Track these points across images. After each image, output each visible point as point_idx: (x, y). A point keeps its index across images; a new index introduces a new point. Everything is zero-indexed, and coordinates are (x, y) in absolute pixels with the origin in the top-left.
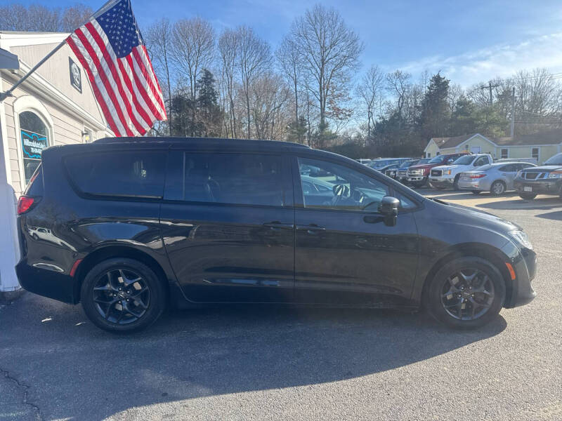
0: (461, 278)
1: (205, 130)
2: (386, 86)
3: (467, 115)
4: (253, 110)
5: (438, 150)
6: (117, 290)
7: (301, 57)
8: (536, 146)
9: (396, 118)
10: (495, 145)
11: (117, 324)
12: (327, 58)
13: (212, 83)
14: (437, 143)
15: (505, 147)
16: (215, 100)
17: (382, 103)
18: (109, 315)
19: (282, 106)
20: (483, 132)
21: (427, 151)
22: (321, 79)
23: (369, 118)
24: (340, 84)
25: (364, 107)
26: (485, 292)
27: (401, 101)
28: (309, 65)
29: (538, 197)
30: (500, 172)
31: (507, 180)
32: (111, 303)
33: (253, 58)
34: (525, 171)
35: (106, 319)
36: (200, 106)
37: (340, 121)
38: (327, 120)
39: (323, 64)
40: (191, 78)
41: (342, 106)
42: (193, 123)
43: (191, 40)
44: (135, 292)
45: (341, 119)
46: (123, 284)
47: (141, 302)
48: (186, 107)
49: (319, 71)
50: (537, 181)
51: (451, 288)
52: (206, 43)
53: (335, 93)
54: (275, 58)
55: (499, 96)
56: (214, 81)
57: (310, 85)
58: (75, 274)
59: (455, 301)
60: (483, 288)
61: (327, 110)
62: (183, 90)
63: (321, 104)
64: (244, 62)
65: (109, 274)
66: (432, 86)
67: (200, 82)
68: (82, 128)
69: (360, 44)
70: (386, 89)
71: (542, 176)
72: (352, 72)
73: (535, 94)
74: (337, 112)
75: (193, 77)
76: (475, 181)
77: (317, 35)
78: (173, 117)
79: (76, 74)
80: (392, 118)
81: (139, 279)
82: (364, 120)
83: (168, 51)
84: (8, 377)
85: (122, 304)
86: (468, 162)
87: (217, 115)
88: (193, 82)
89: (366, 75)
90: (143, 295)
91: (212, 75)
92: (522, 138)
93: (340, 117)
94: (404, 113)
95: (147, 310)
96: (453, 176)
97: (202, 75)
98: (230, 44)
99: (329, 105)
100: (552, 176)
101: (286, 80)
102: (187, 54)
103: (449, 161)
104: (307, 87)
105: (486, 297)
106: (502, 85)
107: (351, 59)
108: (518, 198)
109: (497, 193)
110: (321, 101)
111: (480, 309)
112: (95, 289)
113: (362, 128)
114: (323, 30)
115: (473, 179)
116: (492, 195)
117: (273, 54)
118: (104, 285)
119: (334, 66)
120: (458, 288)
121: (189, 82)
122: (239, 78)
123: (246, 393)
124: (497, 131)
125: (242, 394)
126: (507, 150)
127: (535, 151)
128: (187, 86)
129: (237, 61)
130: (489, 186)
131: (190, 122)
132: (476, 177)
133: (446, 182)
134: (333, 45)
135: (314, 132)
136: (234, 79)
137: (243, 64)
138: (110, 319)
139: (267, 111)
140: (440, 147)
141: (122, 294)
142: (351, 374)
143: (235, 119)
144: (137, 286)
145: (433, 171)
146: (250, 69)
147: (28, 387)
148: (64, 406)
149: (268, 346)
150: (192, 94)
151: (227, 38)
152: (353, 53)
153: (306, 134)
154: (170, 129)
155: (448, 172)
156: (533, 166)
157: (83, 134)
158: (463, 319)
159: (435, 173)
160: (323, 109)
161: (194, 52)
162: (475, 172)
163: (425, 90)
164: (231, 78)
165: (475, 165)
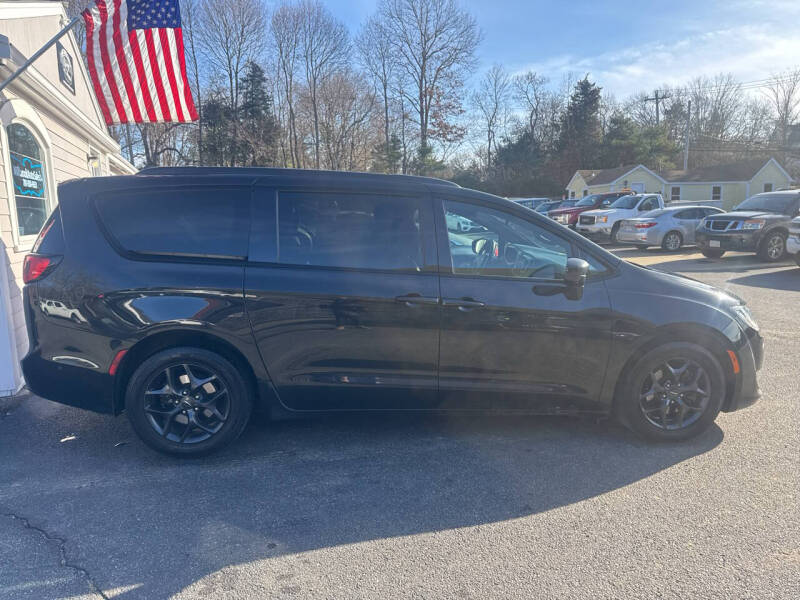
0: (666, 372)
1: (253, 152)
2: (514, 94)
3: (624, 138)
4: (323, 124)
5: (586, 187)
6: (181, 395)
7: (393, 49)
8: (717, 184)
9: (527, 140)
10: (665, 182)
11: (181, 443)
12: (431, 52)
13: (263, 83)
14: (584, 177)
15: (676, 185)
16: (266, 109)
17: (508, 119)
18: (168, 431)
19: (366, 120)
20: (646, 163)
21: (570, 188)
22: (421, 81)
23: (490, 140)
24: (448, 90)
25: (483, 123)
26: (699, 390)
27: (534, 117)
28: (404, 60)
29: (727, 254)
30: (674, 219)
31: (685, 232)
32: (171, 413)
33: (323, 48)
34: (712, 218)
35: (165, 436)
36: (245, 116)
37: (448, 143)
38: (430, 142)
39: (425, 60)
40: (231, 75)
41: (451, 120)
42: (234, 143)
43: (229, 16)
44: (207, 397)
45: (450, 141)
46: (188, 386)
47: (217, 412)
48: (223, 117)
49: (419, 70)
50: (728, 232)
51: (654, 385)
52: (253, 23)
53: (442, 103)
54: (355, 48)
55: (666, 112)
56: (264, 80)
57: (405, 90)
58: (117, 373)
59: (657, 403)
60: (695, 385)
61: (429, 127)
62: (219, 93)
63: (422, 118)
64: (310, 53)
65: (167, 371)
66: (577, 95)
67: (244, 81)
68: (87, 149)
69: (478, 32)
70: (514, 98)
71: (734, 226)
72: (465, 73)
73: (715, 110)
74: (445, 130)
75: (234, 74)
76: (642, 231)
77: (416, 16)
78: (205, 133)
79: (67, 65)
80: (521, 141)
81: (213, 378)
82: (482, 142)
83: (194, 34)
84: (29, 526)
85: (187, 415)
86: (631, 205)
87: (269, 131)
88: (234, 81)
89: (485, 77)
90: (219, 401)
91: (262, 72)
92: (700, 172)
93: (449, 137)
94: (537, 133)
95: (225, 422)
96: (609, 225)
97: (248, 71)
98: (289, 26)
99: (433, 120)
100: (748, 226)
101: (371, 82)
102: (224, 39)
103: (605, 203)
104: (402, 93)
105: (700, 396)
106: (671, 96)
107: (464, 54)
108: (700, 256)
109: (671, 248)
110: (421, 113)
111: (691, 413)
112: (149, 393)
113: (479, 154)
114: (424, 10)
115: (639, 229)
116: (664, 251)
117: (352, 43)
118: (161, 387)
119: (439, 63)
120: (662, 385)
121: (228, 82)
122: (301, 77)
123: (389, 540)
124: (666, 161)
125: (384, 541)
126: (678, 189)
127: (717, 191)
128: (224, 86)
129: (300, 50)
130: (660, 239)
131: (229, 140)
132: (643, 226)
133: (600, 232)
134: (438, 31)
135: (411, 159)
136: (295, 78)
137: (308, 56)
138: (170, 437)
139: (343, 127)
140: (589, 184)
141: (187, 400)
142: (530, 509)
143: (296, 137)
144: (210, 388)
145: (582, 217)
146: (318, 62)
147: (64, 541)
148: (125, 568)
149: (404, 470)
150: (232, 98)
151: (284, 16)
152: (467, 47)
153: (400, 162)
154: (200, 150)
155: (603, 220)
156: (721, 212)
157: (89, 159)
158: (668, 427)
159: (585, 220)
160: (424, 125)
161: (235, 35)
162: (641, 219)
163: (567, 101)
164: (291, 76)
165: (640, 209)
